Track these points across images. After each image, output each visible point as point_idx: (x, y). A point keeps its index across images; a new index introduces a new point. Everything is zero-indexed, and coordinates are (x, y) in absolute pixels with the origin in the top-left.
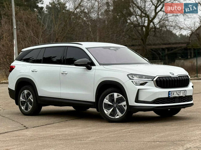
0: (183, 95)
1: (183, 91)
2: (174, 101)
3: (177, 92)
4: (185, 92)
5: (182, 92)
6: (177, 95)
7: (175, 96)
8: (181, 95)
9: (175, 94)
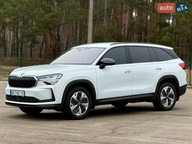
0: (22, 95)
1: (22, 91)
2: (16, 99)
3: (16, 91)
4: (24, 93)
5: (20, 91)
6: (16, 95)
7: (15, 95)
8: (20, 95)
9: (15, 92)
